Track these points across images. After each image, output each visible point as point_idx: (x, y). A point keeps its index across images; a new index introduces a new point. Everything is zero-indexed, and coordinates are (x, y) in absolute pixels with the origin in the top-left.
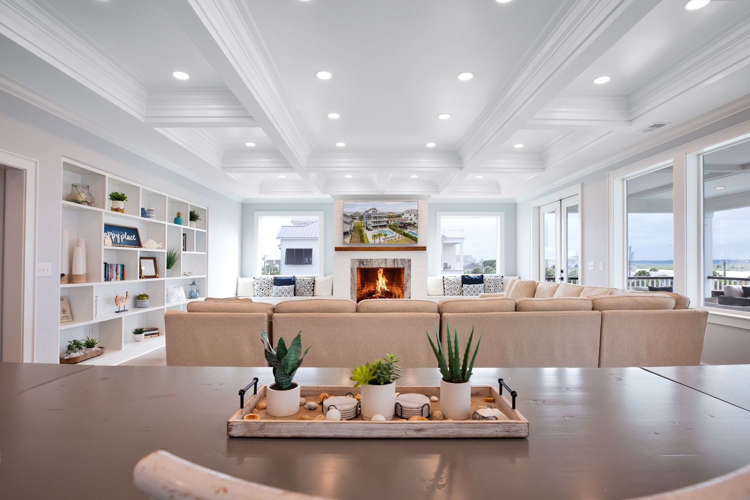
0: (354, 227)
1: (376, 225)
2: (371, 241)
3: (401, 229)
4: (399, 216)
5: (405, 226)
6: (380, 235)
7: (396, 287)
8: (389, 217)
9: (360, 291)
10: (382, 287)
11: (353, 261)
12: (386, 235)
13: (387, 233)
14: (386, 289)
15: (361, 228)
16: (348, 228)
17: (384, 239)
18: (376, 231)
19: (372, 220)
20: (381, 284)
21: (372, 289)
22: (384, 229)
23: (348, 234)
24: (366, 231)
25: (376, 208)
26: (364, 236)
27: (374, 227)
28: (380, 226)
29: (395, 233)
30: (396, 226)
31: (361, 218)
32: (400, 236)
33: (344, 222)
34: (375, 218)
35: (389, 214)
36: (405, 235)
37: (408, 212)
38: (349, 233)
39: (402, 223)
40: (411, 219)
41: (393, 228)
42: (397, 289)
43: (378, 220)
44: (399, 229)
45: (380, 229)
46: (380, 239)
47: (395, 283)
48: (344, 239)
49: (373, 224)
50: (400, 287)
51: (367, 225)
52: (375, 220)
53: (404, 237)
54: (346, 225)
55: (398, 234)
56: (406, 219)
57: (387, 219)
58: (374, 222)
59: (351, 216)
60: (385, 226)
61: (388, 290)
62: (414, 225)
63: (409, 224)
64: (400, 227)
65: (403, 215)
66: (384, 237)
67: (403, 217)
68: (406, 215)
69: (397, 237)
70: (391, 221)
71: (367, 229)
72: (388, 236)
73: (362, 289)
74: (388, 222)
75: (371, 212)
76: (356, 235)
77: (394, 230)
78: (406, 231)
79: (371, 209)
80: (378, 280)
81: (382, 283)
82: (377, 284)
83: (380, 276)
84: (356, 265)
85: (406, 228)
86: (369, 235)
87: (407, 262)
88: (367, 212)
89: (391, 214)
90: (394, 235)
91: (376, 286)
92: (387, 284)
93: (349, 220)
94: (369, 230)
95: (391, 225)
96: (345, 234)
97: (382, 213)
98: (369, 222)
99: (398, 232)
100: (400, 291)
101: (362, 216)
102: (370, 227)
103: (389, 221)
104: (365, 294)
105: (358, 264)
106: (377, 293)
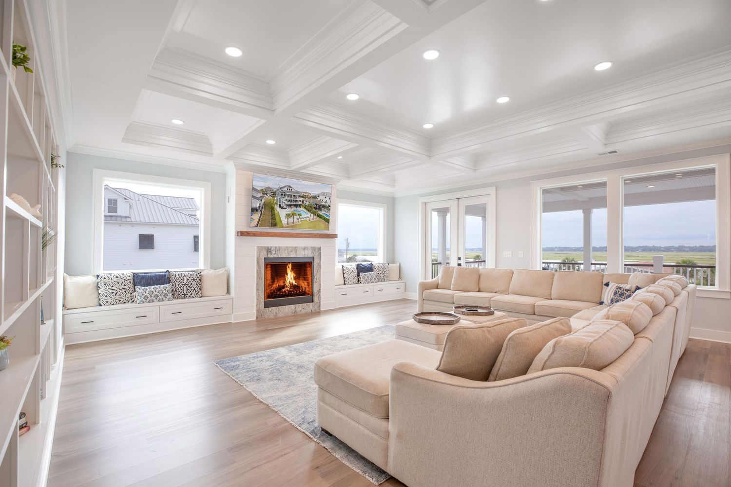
0: (264, 204)
1: (290, 203)
2: (284, 221)
3: (316, 210)
4: (315, 197)
5: (320, 207)
6: (294, 214)
7: (303, 280)
8: (305, 197)
9: (270, 287)
10: (291, 281)
11: (260, 249)
12: (300, 215)
13: (301, 213)
14: (294, 282)
15: (273, 205)
16: (257, 204)
17: (298, 219)
18: (289, 210)
19: (287, 198)
20: (290, 279)
21: (281, 284)
22: (299, 209)
23: (257, 210)
24: (278, 209)
25: (291, 186)
26: (276, 214)
27: (287, 205)
28: (295, 205)
29: (309, 214)
30: (311, 207)
31: (274, 194)
32: (315, 217)
33: (253, 196)
34: (289, 196)
35: (305, 194)
36: (319, 216)
37: (323, 194)
38: (259, 209)
39: (317, 205)
40: (326, 202)
41: (308, 209)
42: (304, 282)
43: (293, 199)
44: (314, 209)
45: (294, 208)
46: (293, 219)
47: (302, 277)
48: (252, 215)
49: (287, 203)
50: (306, 280)
51: (280, 202)
52: (289, 199)
53: (318, 219)
54: (254, 200)
55: (312, 215)
56: (321, 201)
57: (302, 199)
58: (289, 201)
59: (262, 190)
60: (300, 206)
61: (296, 284)
62: (328, 208)
63: (324, 206)
64: (315, 208)
65: (318, 196)
66: (298, 217)
67: (319, 199)
68: (322, 197)
69: (312, 218)
70: (306, 201)
71: (280, 207)
72: (303, 216)
73: (272, 285)
74: (303, 202)
75: (285, 189)
76: (268, 213)
77: (309, 210)
78: (321, 213)
79: (285, 186)
80: (287, 275)
81: (290, 277)
82: (287, 279)
83: (289, 271)
84: (264, 255)
85: (321, 210)
86: (282, 214)
87: (317, 250)
88: (281, 188)
89: (307, 194)
90: (309, 216)
91: (285, 280)
92: (295, 278)
93: (259, 195)
94: (282, 208)
95: (306, 206)
96: (254, 210)
97: (297, 192)
98: (283, 200)
99: (313, 213)
100: (306, 284)
101: (275, 192)
102: (283, 205)
103: (305, 201)
104: (276, 289)
105: (265, 252)
106: (286, 287)
